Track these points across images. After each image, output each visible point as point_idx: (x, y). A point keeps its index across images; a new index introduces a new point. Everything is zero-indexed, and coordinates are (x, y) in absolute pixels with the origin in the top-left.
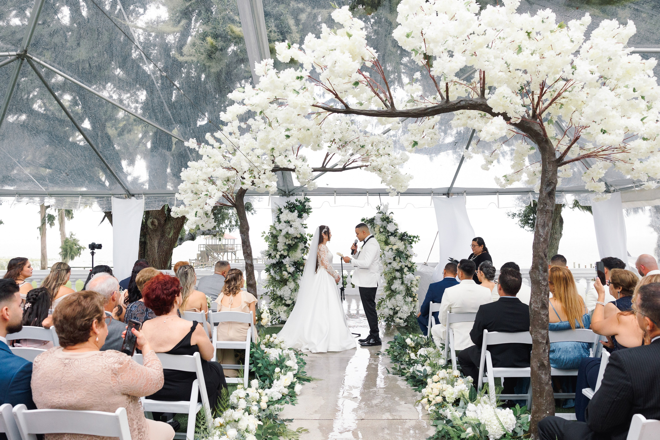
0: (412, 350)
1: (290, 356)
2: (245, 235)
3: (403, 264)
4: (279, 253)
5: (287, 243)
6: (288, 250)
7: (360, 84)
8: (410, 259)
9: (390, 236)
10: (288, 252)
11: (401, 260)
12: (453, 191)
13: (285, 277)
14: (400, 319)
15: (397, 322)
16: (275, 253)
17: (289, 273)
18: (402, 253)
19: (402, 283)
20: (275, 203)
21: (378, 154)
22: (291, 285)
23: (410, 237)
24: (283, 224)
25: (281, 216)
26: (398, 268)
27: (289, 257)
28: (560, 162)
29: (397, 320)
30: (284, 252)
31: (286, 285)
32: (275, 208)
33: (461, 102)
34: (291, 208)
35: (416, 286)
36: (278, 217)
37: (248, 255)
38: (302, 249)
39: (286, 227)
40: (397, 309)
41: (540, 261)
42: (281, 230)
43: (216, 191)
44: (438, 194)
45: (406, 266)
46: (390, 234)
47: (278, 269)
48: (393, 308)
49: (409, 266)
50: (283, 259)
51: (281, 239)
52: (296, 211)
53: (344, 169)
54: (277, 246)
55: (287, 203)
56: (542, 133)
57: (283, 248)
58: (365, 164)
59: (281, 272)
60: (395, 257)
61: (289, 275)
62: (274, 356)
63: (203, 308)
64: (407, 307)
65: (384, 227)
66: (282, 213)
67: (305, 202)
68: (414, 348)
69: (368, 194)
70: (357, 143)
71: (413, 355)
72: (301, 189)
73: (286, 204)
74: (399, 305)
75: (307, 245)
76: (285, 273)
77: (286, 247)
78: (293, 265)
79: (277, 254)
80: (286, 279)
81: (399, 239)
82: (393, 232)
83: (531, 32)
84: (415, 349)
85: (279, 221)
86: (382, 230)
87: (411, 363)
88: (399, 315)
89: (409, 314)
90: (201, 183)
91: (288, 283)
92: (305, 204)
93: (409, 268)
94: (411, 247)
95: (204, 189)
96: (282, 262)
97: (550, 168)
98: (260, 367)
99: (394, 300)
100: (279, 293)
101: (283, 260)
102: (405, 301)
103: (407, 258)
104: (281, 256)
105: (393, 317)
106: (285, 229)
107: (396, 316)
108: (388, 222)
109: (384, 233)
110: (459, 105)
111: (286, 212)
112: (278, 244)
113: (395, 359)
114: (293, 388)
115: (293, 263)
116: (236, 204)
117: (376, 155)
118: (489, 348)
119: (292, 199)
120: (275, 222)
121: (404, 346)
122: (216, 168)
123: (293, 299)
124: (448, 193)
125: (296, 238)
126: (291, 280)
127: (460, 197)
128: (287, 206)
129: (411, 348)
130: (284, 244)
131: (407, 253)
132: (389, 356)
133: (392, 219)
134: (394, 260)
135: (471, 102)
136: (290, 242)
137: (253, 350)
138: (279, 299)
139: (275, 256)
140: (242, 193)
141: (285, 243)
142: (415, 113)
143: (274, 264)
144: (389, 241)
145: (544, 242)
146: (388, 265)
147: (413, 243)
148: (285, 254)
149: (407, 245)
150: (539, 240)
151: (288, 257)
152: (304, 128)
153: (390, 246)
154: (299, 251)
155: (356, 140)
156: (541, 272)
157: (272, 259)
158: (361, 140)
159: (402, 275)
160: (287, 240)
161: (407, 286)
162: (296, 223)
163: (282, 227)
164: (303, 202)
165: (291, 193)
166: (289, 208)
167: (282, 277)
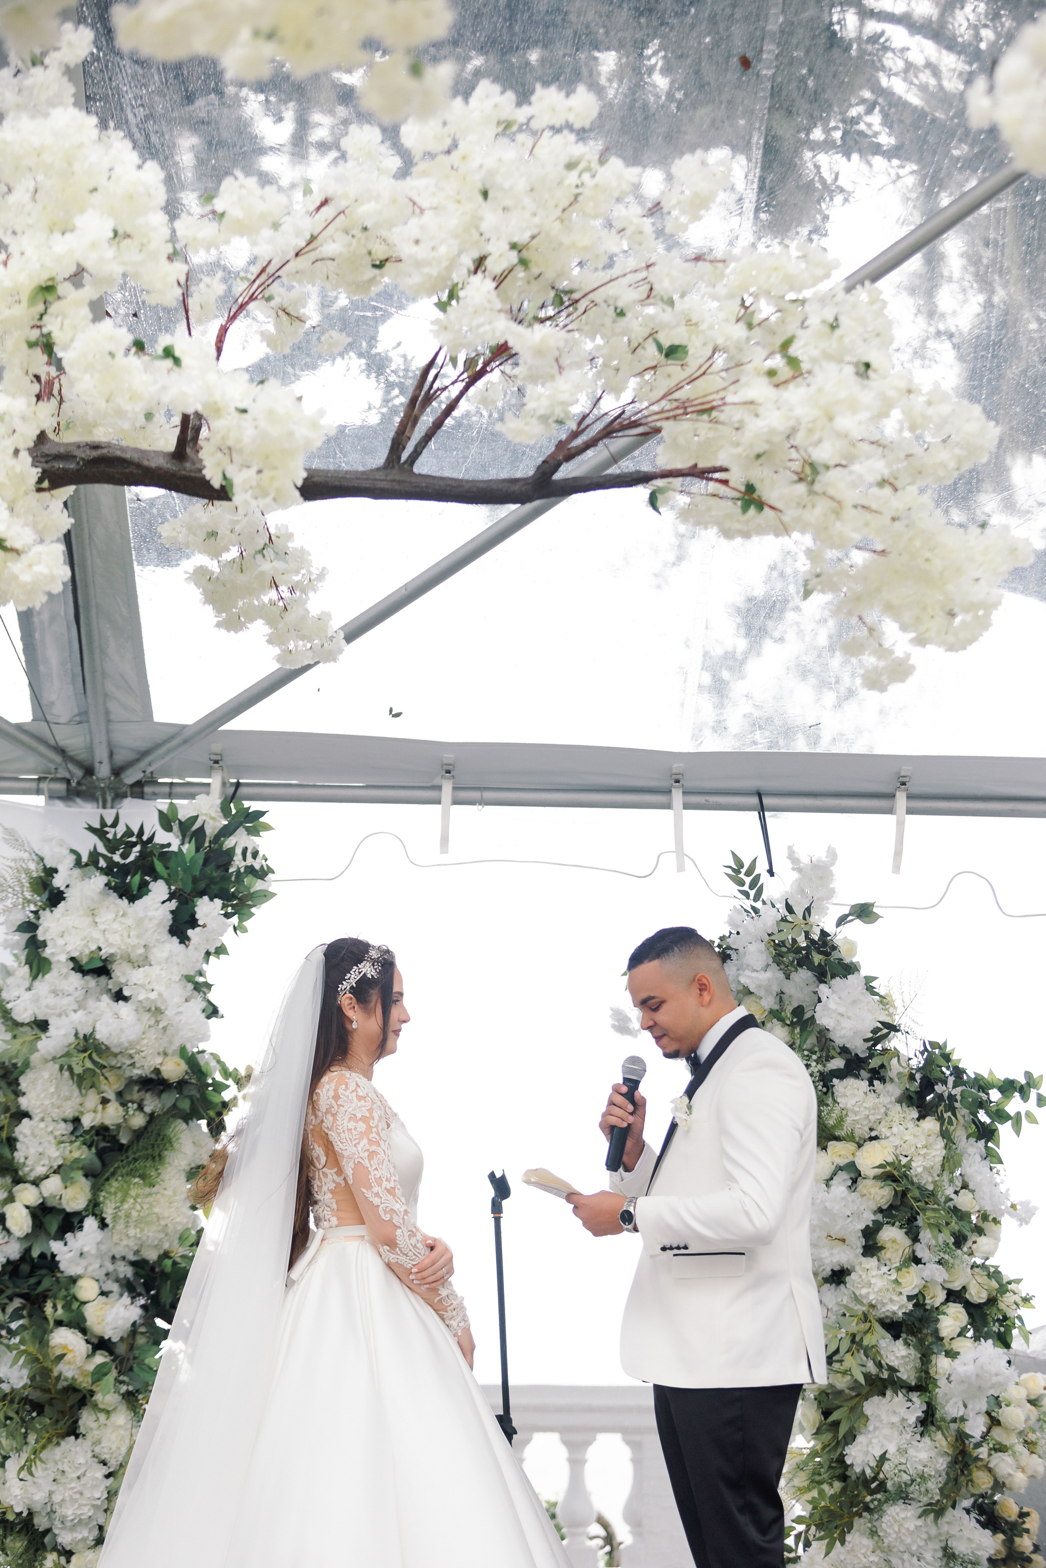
3: (936, 1276)
4: (28, 1195)
5: (87, 1122)
6: (98, 1174)
8: (980, 1246)
9: (841, 1074)
10: (96, 1189)
11: (921, 1252)
13: (67, 1371)
17: (101, 1344)
18: (929, 1196)
19: (929, 1417)
21: (785, 372)
22: (108, 1429)
23: (981, 1085)
24: (62, 980)
25: (51, 925)
26: (898, 1305)
27: (103, 1225)
30: (67, 1181)
31: (73, 1431)
34: (125, 866)
35: (1030, 1443)
36: (29, 927)
39: (81, 1005)
42: (42, 1025)
45: (954, 1296)
46: (841, 1061)
47: (16, 1315)
49: (977, 1295)
50: (60, 1235)
52: (159, 890)
55: (100, 834)
57: (55, 1155)
59: (42, 1341)
60: (879, 1225)
61: (100, 1358)
65: (798, 1011)
66: (55, 898)
67: (227, 832)
69: (677, 797)
72: (207, 747)
73: (85, 843)
76: (66, 1339)
77: (81, 1153)
78: (129, 1288)
79: (11, 1199)
80: (72, 1389)
81: (906, 1099)
82: (859, 1048)
85: (36, 961)
91: (87, 1419)
92: (229, 843)
93: (973, 1309)
94: (992, 1157)
96: (50, 1263)
99: (867, 1543)
101: (56, 1246)
103: (960, 1240)
104: (42, 1211)
108: (822, 975)
111: (87, 892)
112: (24, 1129)
115: (127, 1271)
117: (774, 379)
119: (138, 815)
120: (8, 964)
125: (155, 1082)
126: (107, 1392)
128: (94, 856)
130: (64, 1129)
131: (964, 1201)
133: (857, 956)
134: (871, 1248)
136: (112, 1115)
138: (20, 1543)
141: (76, 1121)
144: (837, 1114)
147: (1005, 1130)
148: (76, 1197)
149: (960, 1134)
151: (90, 1223)
153: (840, 1152)
159: (925, 1358)
160: (92, 1099)
161: (962, 1437)
162: (154, 971)
163: (51, 1000)
164: (210, 831)
165: (131, 777)
166: (107, 871)
167: (45, 1373)
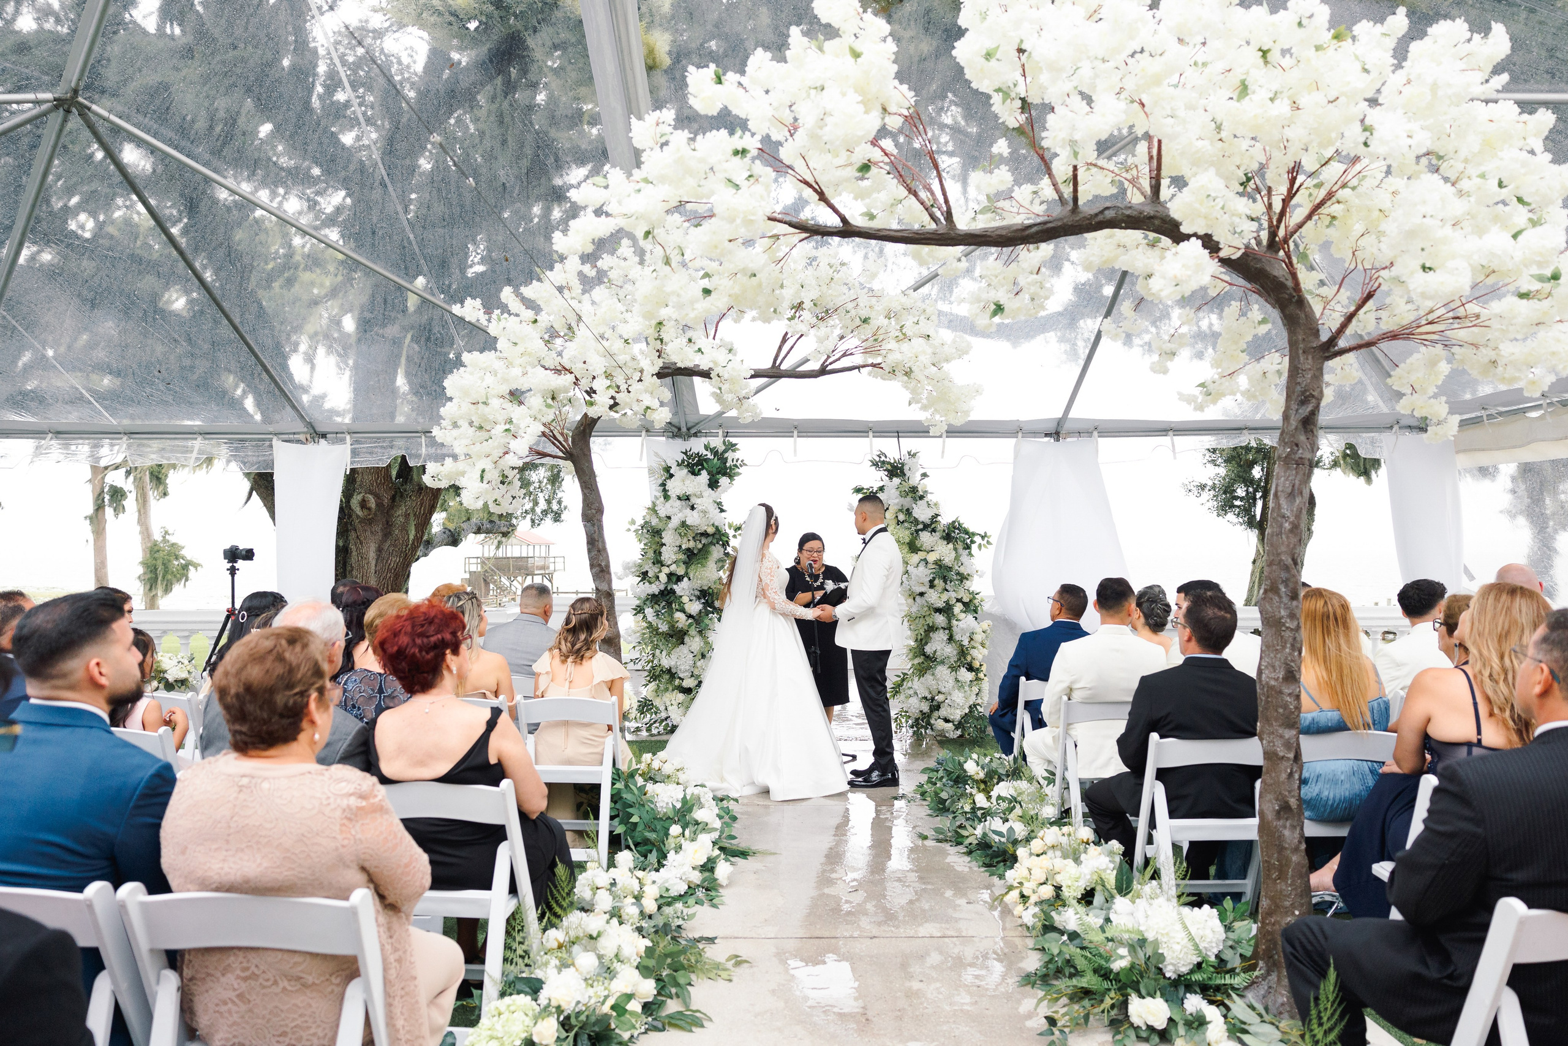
0: (978, 788)
1: (702, 800)
2: (593, 525)
3: (953, 595)
4: (666, 570)
5: (684, 547)
6: (687, 563)
7: (874, 170)
8: (967, 584)
9: (922, 530)
10: (687, 568)
11: (948, 587)
12: (1067, 426)
13: (680, 625)
14: (947, 721)
15: (939, 728)
16: (657, 570)
17: (690, 616)
18: (950, 569)
19: (951, 639)
20: (657, 454)
21: (902, 337)
22: (694, 643)
23: (967, 533)
24: (675, 503)
25: (670, 485)
26: (940, 604)
27: (689, 579)
28: (1329, 350)
29: (940, 724)
30: (678, 566)
31: (683, 643)
32: (657, 464)
33: (1107, 212)
34: (693, 465)
35: (983, 645)
36: (663, 485)
37: (602, 571)
38: (720, 560)
39: (680, 511)
40: (940, 698)
41: (1284, 575)
42: (669, 518)
43: (530, 420)
44: (1034, 434)
45: (958, 600)
46: (920, 526)
47: (664, 608)
48: (929, 696)
49: (966, 600)
50: (676, 583)
51: (668, 537)
52: (704, 473)
53: (823, 371)
54: (660, 553)
55: (685, 453)
56: (1290, 283)
57: (674, 558)
58: (870, 361)
59: (671, 615)
60: (934, 579)
61: (690, 621)
62: (666, 800)
63: (501, 690)
64: (961, 695)
65: (908, 510)
66: (671, 476)
67: (725, 451)
68: (983, 782)
69: (871, 434)
70: (853, 313)
71: (981, 800)
72: (718, 421)
73: (680, 457)
74: (943, 690)
75: (729, 550)
76: (679, 616)
77: (682, 557)
78: (699, 598)
79: (660, 571)
80: (681, 630)
81: (943, 538)
82: (928, 522)
83: (1269, 51)
84: (986, 784)
85: (666, 497)
86: (901, 517)
87: (979, 815)
88: (943, 712)
89: (967, 711)
90: (495, 403)
91: (687, 639)
92: (726, 455)
93: (965, 604)
94: (970, 554)
95: (501, 417)
96: (673, 592)
97: (1307, 362)
98: (636, 824)
99: (931, 677)
100: (666, 663)
101: (675, 587)
102: (957, 680)
103: (960, 582)
104: (670, 575)
105: (929, 716)
106: (678, 513)
107: (936, 714)
108: (916, 500)
109: (906, 524)
110: (1100, 218)
111: (681, 473)
112: (664, 549)
113: (941, 807)
114: (712, 870)
115: (697, 593)
116: (574, 452)
117: (898, 340)
118: (1162, 774)
119: (697, 446)
120: (656, 497)
121: (960, 779)
122: (529, 369)
123: (698, 676)
124: (1056, 432)
125: (705, 534)
126: (693, 631)
127: (1084, 440)
128: (683, 461)
129: (977, 782)
130: (676, 549)
131: (962, 570)
132: (925, 803)
133: (926, 492)
134: (932, 586)
135: (1128, 212)
136: (692, 544)
137: (618, 785)
138: (667, 677)
139: (658, 577)
140: (587, 427)
141: (680, 546)
142: (1001, 236)
143: (654, 596)
144: (918, 544)
145: (1291, 531)
146: (918, 598)
147: (975, 547)
148: (681, 571)
149: (961, 550)
150: (1281, 526)
151: (686, 579)
152: (744, 271)
153: (921, 555)
154: (711, 564)
155: (850, 306)
156: (1285, 600)
157: (650, 583)
158: (861, 305)
159: (949, 620)
160: (685, 540)
161: (962, 646)
162: (704, 499)
163: (671, 510)
164: (720, 451)
165: (693, 431)
166: (688, 466)
167: (673, 626)
